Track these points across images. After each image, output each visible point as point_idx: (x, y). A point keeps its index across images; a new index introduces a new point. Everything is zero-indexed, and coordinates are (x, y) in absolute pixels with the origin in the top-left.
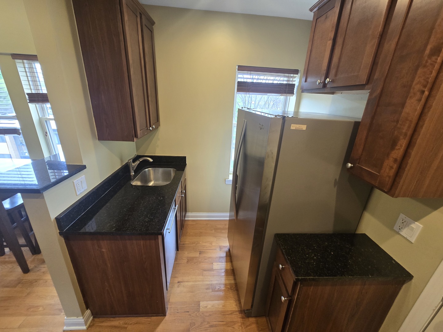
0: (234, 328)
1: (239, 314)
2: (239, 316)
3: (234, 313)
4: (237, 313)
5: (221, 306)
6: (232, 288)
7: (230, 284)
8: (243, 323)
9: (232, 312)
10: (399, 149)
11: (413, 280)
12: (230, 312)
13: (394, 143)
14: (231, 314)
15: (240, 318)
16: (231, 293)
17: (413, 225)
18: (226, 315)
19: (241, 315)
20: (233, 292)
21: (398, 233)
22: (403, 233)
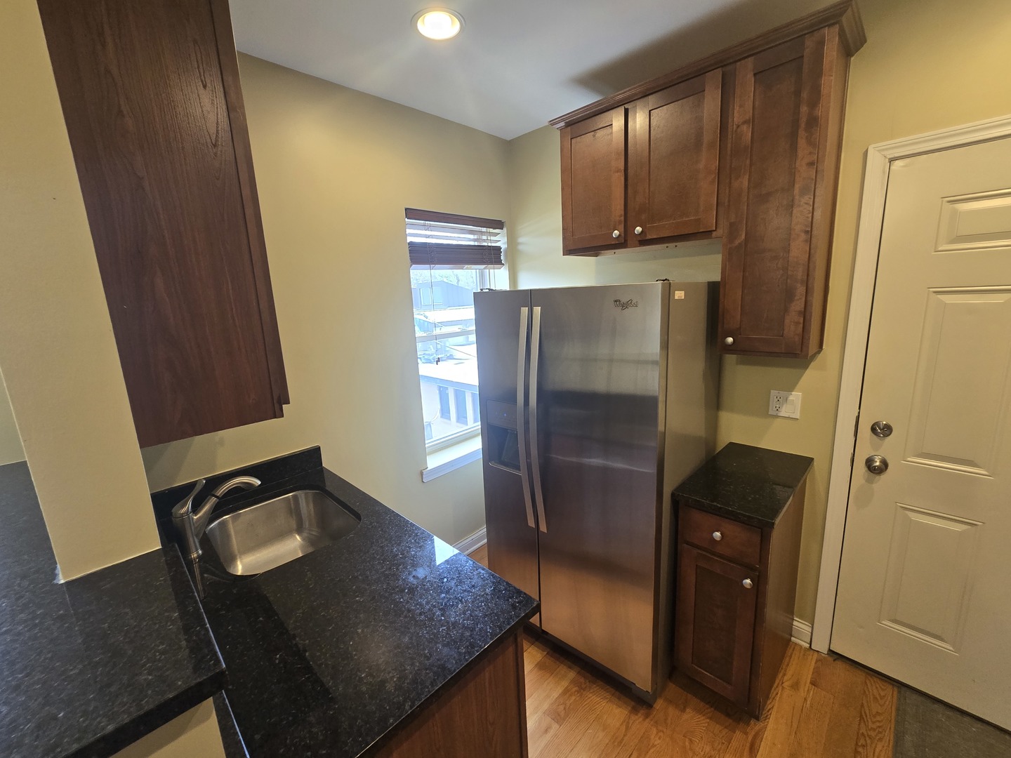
0: (654, 746)
1: (637, 715)
2: (641, 719)
3: (628, 723)
4: (633, 717)
5: (601, 735)
6: (583, 686)
7: (573, 682)
8: (656, 722)
9: (624, 724)
10: (800, 299)
11: (815, 463)
12: (624, 727)
13: (789, 295)
14: (627, 728)
15: (644, 720)
16: (591, 695)
17: (791, 398)
18: (622, 739)
19: (640, 715)
20: (591, 691)
21: (777, 417)
22: (782, 413)
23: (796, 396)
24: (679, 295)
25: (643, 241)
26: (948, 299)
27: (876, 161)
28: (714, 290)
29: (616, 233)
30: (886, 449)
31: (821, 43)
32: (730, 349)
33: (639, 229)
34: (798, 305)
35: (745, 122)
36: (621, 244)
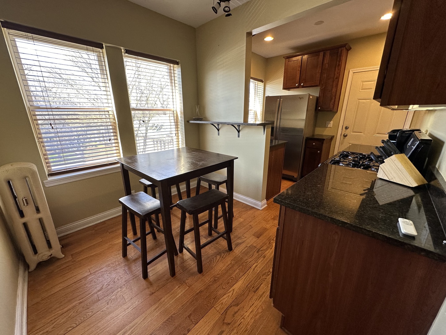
10: (334, 99)
11: (334, 137)
17: (331, 123)
21: (327, 127)
22: (329, 126)
23: (332, 122)
24: (311, 97)
25: (303, 87)
26: (360, 101)
27: (351, 73)
28: (318, 99)
29: (297, 85)
30: (348, 132)
31: (342, 51)
32: (319, 110)
33: (302, 84)
34: (333, 101)
35: (327, 63)
36: (298, 87)
